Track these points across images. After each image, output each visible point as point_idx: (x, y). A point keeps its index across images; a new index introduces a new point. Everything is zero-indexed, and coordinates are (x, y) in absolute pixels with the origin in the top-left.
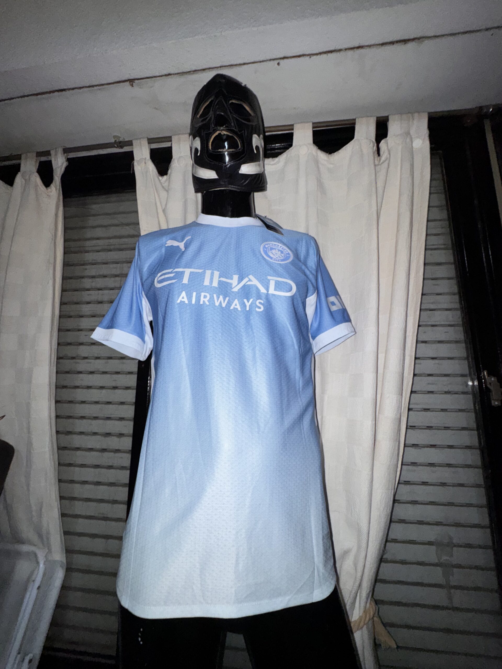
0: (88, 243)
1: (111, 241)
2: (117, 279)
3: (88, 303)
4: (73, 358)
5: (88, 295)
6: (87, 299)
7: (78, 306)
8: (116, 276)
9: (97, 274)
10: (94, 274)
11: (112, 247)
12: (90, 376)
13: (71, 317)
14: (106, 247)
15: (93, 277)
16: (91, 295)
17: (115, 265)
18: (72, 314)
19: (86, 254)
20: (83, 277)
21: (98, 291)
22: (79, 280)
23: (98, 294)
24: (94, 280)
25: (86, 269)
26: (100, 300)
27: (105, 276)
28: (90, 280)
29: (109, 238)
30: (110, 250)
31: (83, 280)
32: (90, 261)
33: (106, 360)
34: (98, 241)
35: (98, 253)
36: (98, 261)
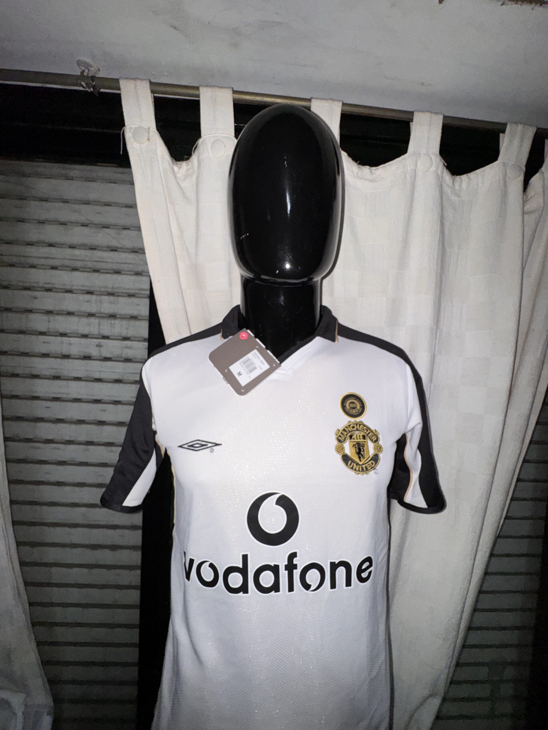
0: (32, 251)
1: (77, 252)
2: (92, 320)
3: (45, 355)
4: (28, 440)
5: (44, 342)
6: (44, 349)
7: (27, 359)
8: (91, 315)
9: (57, 308)
10: (51, 308)
11: (79, 264)
12: (60, 467)
13: (17, 375)
14: (67, 263)
15: (49, 312)
16: (49, 343)
17: (88, 297)
18: (18, 371)
19: (33, 270)
20: (30, 311)
21: (59, 338)
22: (24, 316)
23: (62, 343)
24: (51, 318)
25: (36, 298)
26: (65, 352)
27: (70, 314)
28: (45, 318)
29: (72, 247)
30: (75, 269)
31: (32, 316)
32: (41, 285)
33: (86, 447)
34: (53, 250)
35: (54, 272)
36: (57, 286)
